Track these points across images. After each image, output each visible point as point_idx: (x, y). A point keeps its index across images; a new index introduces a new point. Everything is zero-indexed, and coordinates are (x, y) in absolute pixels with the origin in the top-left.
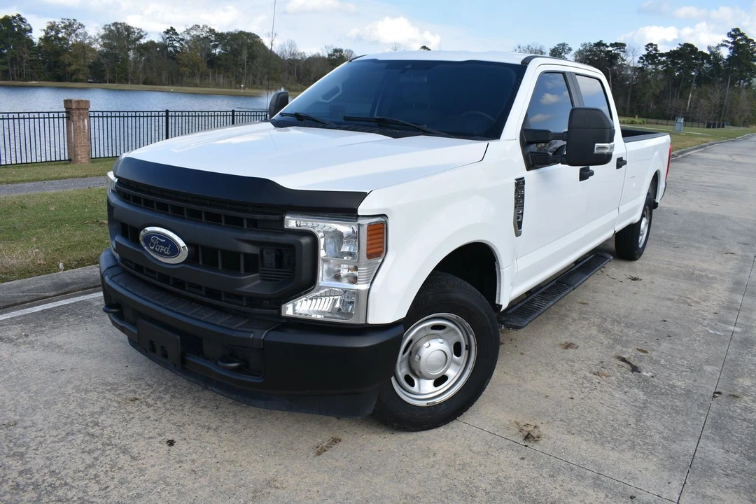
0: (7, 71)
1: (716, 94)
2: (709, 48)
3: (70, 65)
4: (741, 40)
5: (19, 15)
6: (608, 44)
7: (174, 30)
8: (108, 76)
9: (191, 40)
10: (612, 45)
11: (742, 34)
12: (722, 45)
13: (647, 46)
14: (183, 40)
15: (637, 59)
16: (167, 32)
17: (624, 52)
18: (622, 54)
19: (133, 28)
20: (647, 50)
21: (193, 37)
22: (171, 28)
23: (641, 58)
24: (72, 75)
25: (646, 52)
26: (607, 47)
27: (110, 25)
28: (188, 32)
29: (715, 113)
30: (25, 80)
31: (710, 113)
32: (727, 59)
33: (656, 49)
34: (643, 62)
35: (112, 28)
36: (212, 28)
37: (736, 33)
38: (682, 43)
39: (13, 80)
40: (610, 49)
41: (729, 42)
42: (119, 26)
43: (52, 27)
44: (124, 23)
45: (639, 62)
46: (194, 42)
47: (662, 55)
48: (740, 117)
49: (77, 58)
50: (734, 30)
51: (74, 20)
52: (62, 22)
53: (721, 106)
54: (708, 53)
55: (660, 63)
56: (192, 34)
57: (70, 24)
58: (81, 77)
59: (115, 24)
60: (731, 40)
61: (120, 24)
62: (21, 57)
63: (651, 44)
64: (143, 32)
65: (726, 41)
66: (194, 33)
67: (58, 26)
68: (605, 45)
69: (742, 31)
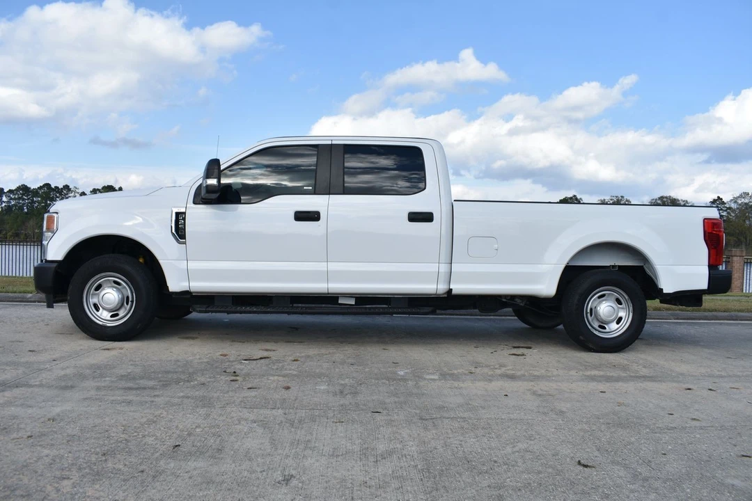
5: (575, 196)
9: (738, 208)
14: (730, 208)
19: (678, 200)
21: (740, 205)
22: (718, 197)
27: (656, 199)
28: (735, 200)
42: (665, 200)
44: (670, 197)
46: (740, 210)
51: (622, 197)
52: (611, 200)
56: (740, 202)
57: (618, 200)
61: (666, 197)
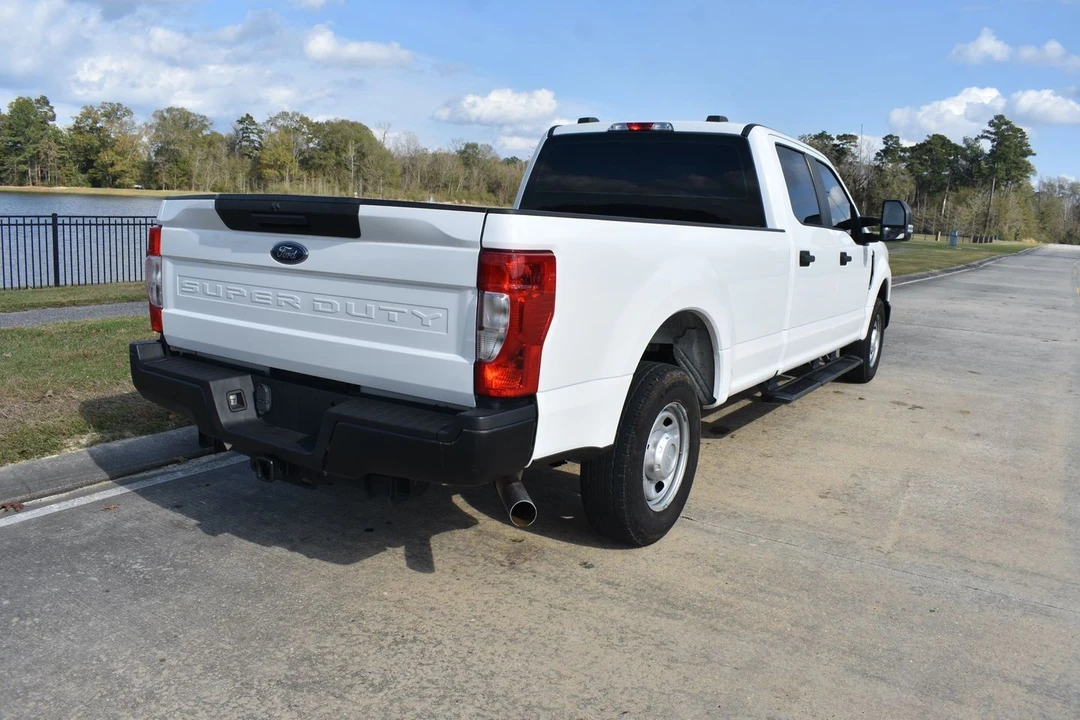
0: (25, 173)
1: (978, 201)
2: (965, 140)
3: (112, 165)
4: (1008, 130)
6: (834, 137)
7: (251, 118)
8: (165, 180)
10: (839, 138)
11: (1007, 123)
12: (983, 137)
13: (885, 138)
15: (873, 156)
16: (241, 122)
17: (856, 146)
18: (853, 149)
20: (885, 143)
23: (878, 154)
24: (115, 178)
25: (883, 147)
26: (833, 139)
29: (977, 224)
30: (50, 185)
31: (971, 224)
32: (989, 155)
33: (897, 142)
34: (881, 159)
35: (166, 114)
36: (305, 116)
37: (999, 122)
38: (931, 135)
39: (34, 184)
40: (836, 142)
41: (991, 133)
43: (89, 113)
45: (875, 159)
47: (904, 150)
48: (1010, 228)
49: (123, 156)
50: (997, 117)
53: (986, 215)
54: (964, 146)
55: (903, 159)
58: (127, 180)
59: (170, 110)
60: (992, 130)
62: (46, 154)
63: (891, 136)
64: (207, 120)
65: (988, 132)
66: (280, 122)
67: (96, 112)
68: (829, 138)
69: (1007, 118)
